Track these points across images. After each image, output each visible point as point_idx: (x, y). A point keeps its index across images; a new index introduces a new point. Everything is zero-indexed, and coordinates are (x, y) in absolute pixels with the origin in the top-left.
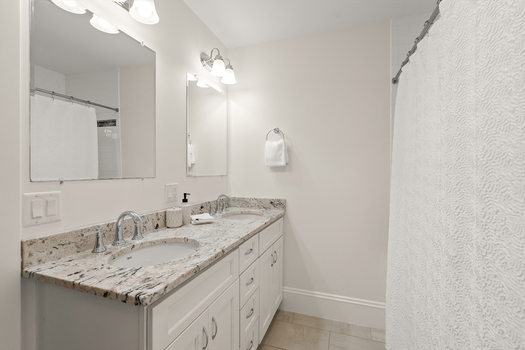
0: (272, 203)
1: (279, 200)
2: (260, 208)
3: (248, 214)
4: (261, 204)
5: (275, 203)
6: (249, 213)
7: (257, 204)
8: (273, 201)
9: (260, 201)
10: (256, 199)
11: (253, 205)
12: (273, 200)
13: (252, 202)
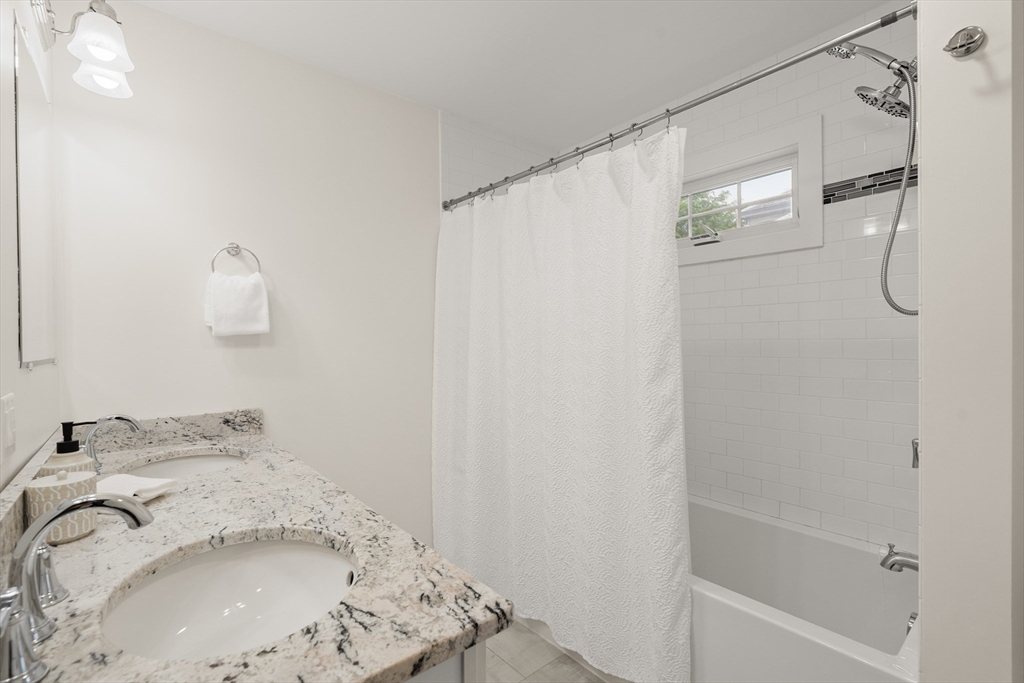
0: (227, 422)
1: (246, 413)
2: (192, 441)
3: (167, 460)
4: (195, 429)
5: (237, 420)
6: (170, 458)
7: (180, 433)
8: (231, 417)
9: (192, 422)
10: (177, 420)
11: (166, 436)
12: (231, 414)
13: (165, 427)
